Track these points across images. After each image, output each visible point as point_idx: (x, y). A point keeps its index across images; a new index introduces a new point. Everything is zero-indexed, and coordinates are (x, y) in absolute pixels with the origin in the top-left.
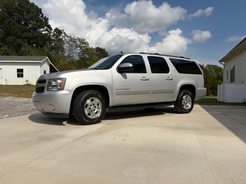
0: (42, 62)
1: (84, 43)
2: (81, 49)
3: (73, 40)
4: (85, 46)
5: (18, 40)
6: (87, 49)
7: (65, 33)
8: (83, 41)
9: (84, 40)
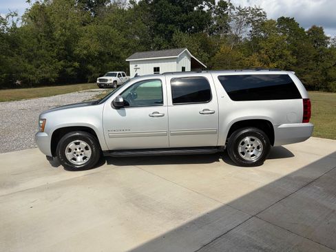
0: (178, 56)
1: (260, 15)
2: (253, 24)
3: (242, 12)
4: (259, 20)
5: (170, 27)
6: (263, 24)
7: (231, 4)
8: (257, 13)
9: (258, 10)
